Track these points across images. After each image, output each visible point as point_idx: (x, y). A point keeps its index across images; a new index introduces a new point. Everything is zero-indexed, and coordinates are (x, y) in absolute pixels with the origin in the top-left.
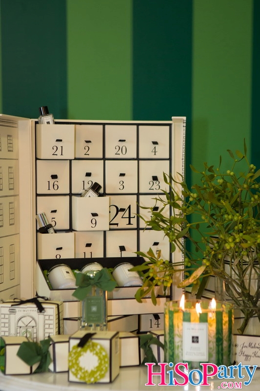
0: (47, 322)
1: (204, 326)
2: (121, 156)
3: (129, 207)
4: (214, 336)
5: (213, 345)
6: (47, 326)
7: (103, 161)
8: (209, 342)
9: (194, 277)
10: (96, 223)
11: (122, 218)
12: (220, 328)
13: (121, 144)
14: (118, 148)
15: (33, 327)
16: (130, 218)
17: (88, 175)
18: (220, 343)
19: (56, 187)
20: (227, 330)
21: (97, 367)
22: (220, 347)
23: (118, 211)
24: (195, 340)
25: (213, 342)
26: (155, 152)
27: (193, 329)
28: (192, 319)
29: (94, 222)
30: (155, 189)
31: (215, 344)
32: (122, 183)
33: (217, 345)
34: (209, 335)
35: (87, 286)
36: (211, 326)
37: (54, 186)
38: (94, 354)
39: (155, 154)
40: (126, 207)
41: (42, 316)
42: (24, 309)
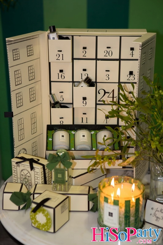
0: (36, 175)
1: (116, 208)
2: (108, 57)
3: (113, 91)
4: (123, 215)
5: (123, 220)
6: (36, 178)
7: (95, 61)
8: (120, 217)
9: (128, 162)
10: (86, 103)
11: (108, 97)
12: (128, 209)
13: (108, 50)
14: (106, 52)
15: (29, 177)
16: (113, 97)
17: (85, 70)
18: (128, 218)
19: (63, 77)
20: (134, 210)
21: (46, 223)
22: (128, 221)
23: (105, 93)
24: (111, 215)
25: (122, 218)
26: (132, 55)
27: (109, 208)
28: (109, 201)
29: (85, 102)
30: (131, 80)
31: (123, 219)
32: (107, 76)
33: (125, 220)
34: (120, 214)
35: (55, 162)
36: (121, 208)
37: (61, 76)
38: (44, 215)
39: (132, 56)
40: (110, 91)
41: (33, 172)
42: (24, 166)
